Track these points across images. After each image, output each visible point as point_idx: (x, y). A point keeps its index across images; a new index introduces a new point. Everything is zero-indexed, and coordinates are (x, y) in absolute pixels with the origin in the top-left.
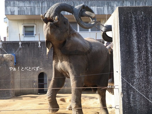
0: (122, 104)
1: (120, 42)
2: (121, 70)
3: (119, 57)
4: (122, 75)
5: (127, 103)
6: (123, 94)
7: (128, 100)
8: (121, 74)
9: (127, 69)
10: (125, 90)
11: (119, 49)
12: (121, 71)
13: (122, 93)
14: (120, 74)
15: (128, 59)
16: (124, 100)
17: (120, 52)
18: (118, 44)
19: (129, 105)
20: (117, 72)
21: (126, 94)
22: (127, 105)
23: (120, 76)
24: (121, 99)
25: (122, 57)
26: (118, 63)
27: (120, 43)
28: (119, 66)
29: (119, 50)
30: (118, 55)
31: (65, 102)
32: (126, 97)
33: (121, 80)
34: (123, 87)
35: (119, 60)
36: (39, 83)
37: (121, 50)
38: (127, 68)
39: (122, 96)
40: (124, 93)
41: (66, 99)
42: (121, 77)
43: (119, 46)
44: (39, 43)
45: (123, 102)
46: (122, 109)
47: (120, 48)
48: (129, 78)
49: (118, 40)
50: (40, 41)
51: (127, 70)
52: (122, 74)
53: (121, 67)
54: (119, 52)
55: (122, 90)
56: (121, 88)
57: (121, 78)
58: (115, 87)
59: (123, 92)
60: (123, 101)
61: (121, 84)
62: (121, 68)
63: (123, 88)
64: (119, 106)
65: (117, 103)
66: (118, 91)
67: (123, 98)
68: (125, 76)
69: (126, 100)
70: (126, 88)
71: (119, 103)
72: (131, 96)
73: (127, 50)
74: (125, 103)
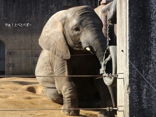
0: (128, 104)
1: (129, 2)
2: (128, 48)
3: (126, 26)
5: (137, 103)
6: (131, 88)
7: (139, 98)
8: (128, 55)
9: (139, 48)
10: (134, 82)
11: (127, 14)
12: (129, 50)
13: (129, 86)
14: (126, 55)
15: (141, 30)
16: (132, 98)
17: (128, 19)
18: (126, 6)
19: (140, 107)
20: (123, 51)
21: (135, 88)
22: (136, 105)
23: (126, 59)
24: (128, 95)
25: (131, 27)
26: (125, 36)
28: (126, 42)
29: (126, 16)
30: (125, 23)
31: (35, 92)
32: (135, 93)
33: (128, 65)
34: (130, 76)
35: (126, 32)
37: (129, 16)
38: (140, 45)
39: (129, 91)
40: (132, 86)
41: (37, 88)
42: (128, 60)
43: (128, 9)
45: (130, 101)
46: (128, 112)
47: (129, 12)
48: (141, 62)
52: (130, 55)
53: (130, 43)
54: (126, 18)
55: (129, 82)
56: (128, 77)
58: (118, 76)
59: (130, 85)
60: (130, 99)
61: (128, 72)
62: (129, 46)
63: (132, 78)
64: (124, 106)
65: (120, 102)
66: (123, 82)
67: (131, 95)
68: (135, 60)
69: (135, 98)
70: (137, 78)
71: (124, 102)
72: (143, 92)
73: (141, 15)
74: (133, 103)
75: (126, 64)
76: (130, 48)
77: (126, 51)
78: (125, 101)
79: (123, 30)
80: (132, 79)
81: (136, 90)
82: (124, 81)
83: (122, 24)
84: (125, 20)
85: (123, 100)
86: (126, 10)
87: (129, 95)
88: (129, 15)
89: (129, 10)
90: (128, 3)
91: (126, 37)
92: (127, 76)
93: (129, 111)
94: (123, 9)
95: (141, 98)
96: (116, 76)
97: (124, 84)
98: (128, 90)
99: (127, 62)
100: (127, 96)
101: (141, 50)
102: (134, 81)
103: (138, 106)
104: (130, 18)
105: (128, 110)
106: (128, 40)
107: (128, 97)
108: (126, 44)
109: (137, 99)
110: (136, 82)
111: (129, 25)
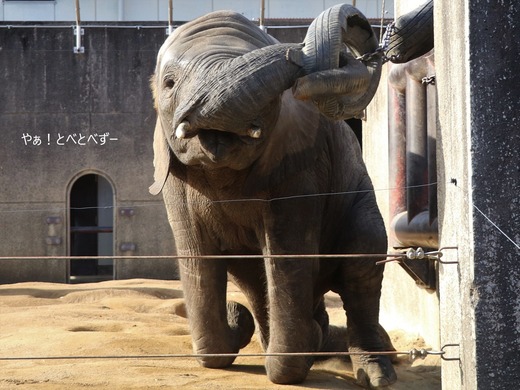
0: (474, 336)
1: (471, 37)
2: (470, 173)
3: (464, 108)
4: (479, 196)
5: (499, 333)
6: (482, 290)
7: (505, 320)
8: (471, 191)
9: (504, 170)
10: (489, 271)
11: (464, 71)
12: (474, 177)
13: (476, 283)
14: (466, 192)
15: (509, 119)
16: (485, 319)
17: (468, 87)
18: (463, 48)
19: (510, 345)
20: (454, 181)
21: (493, 289)
22: (498, 341)
23: (466, 204)
24: (473, 312)
25: (478, 110)
26: (460, 137)
27: (471, 43)
28: (465, 155)
29: (464, 77)
30: (459, 98)
32: (494, 304)
33: (471, 220)
34: (479, 255)
35: (464, 124)
36: (72, 225)
37: (473, 76)
38: (504, 163)
39: (476, 297)
40: (485, 282)
42: (471, 205)
43: (468, 56)
44: (78, 32)
45: (478, 327)
46: (474, 360)
47: (472, 64)
48: (511, 213)
49: (462, 25)
50: (81, 23)
51: (501, 175)
52: (476, 193)
53: (475, 157)
54: (464, 83)
55: (476, 271)
56: (472, 258)
57: (471, 213)
58: (441, 255)
59: (479, 282)
60: (477, 321)
61: (472, 242)
62: (474, 166)
63: (482, 259)
64: (461, 345)
65: (450, 334)
66: (457, 275)
67: (481, 309)
68: (490, 205)
69: (493, 321)
70: (498, 260)
71: (460, 333)
72: (518, 300)
73: (507, 74)
74: (488, 335)
75: (466, 218)
76: (475, 171)
77: (466, 181)
78: (464, 329)
79: (455, 120)
80: (485, 262)
81: (497, 296)
82: (459, 269)
83: (450, 104)
84: (459, 90)
85: (459, 325)
86: (464, 60)
87: (476, 310)
88: (471, 75)
89: (471, 58)
90: (467, 39)
91: (465, 138)
92: (467, 254)
93: (478, 359)
94: (453, 60)
95: (511, 318)
96: (437, 256)
97: (460, 279)
98: (471, 294)
99: (467, 212)
100: (469, 313)
101: (509, 176)
102: (491, 268)
103: (504, 342)
104: (475, 83)
105: (474, 354)
106: (469, 147)
107: (473, 316)
108: (465, 160)
109: (500, 321)
110: (497, 271)
111: (471, 103)
